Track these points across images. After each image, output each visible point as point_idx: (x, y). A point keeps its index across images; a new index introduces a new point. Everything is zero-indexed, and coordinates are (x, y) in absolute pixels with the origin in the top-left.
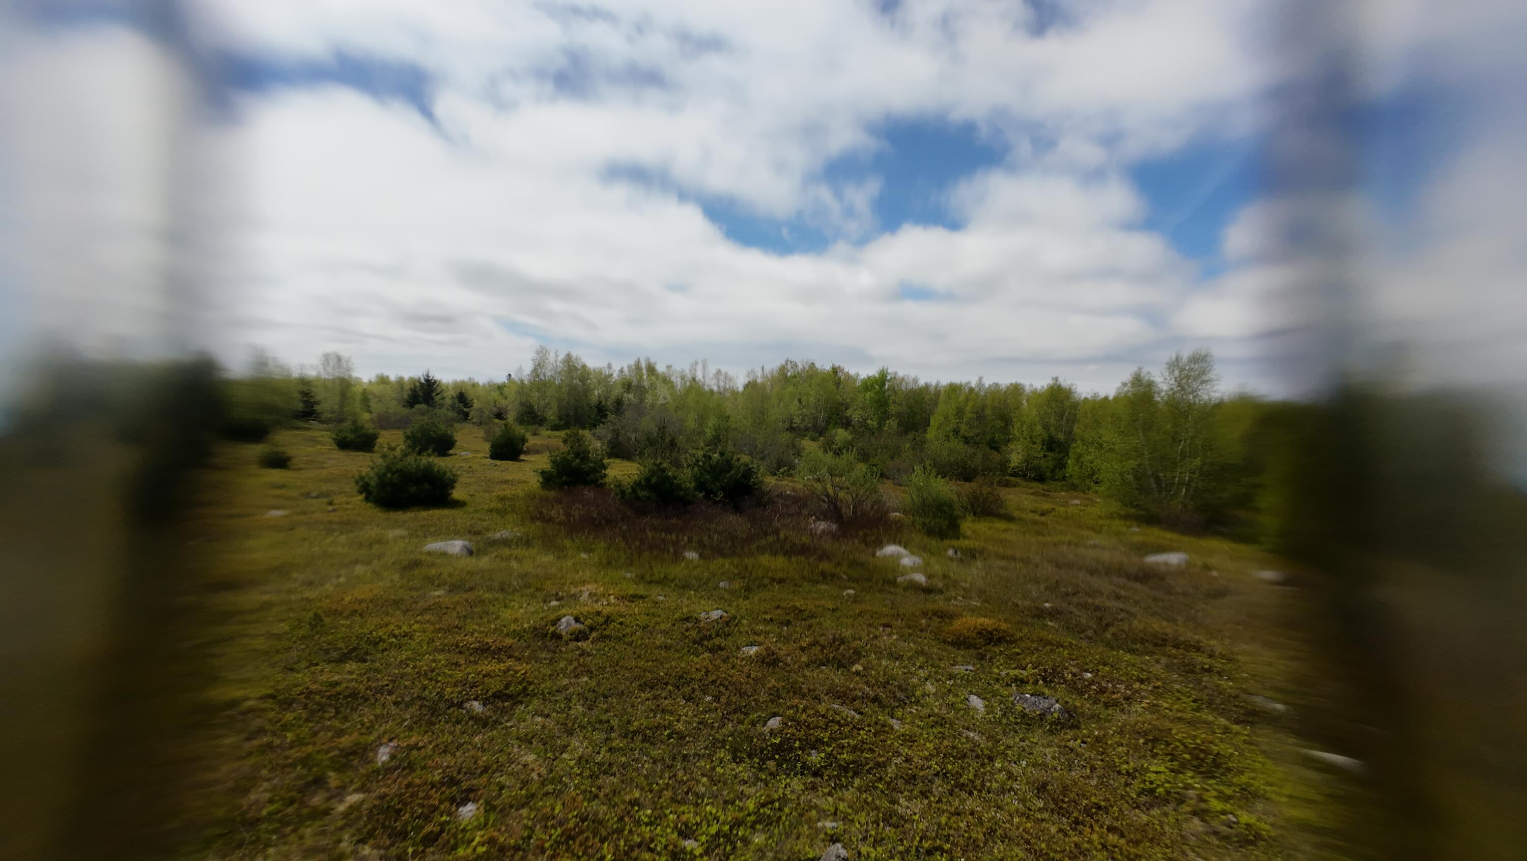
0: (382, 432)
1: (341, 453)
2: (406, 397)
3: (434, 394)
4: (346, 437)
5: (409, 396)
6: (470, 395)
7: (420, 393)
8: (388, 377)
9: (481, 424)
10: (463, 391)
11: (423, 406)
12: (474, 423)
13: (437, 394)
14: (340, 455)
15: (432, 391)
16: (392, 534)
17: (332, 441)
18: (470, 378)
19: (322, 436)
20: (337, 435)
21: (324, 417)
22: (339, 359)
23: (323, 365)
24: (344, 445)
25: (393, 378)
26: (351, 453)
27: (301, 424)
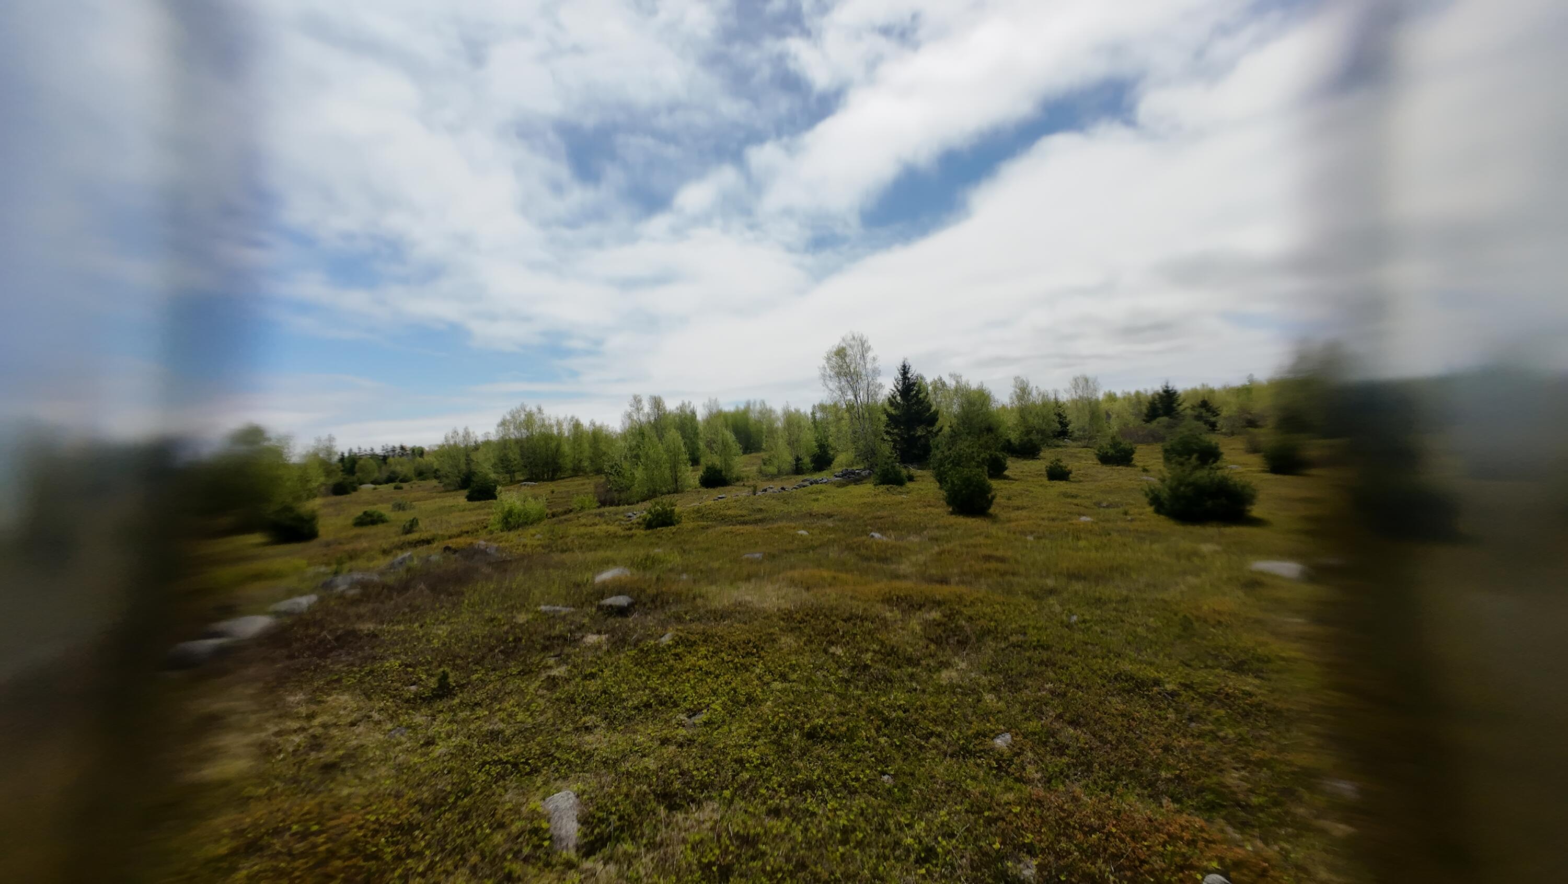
0: (1139, 446)
1: (1104, 467)
2: (1145, 410)
3: (1175, 405)
4: (1107, 453)
5: (1147, 409)
6: (1215, 404)
7: (1159, 406)
8: (1115, 394)
9: (1233, 434)
10: (1206, 399)
11: (1164, 419)
12: (1225, 434)
13: (1179, 405)
14: (1106, 469)
15: (1173, 403)
16: (1206, 548)
17: (1094, 457)
18: (1203, 385)
19: (1080, 452)
20: (1099, 451)
21: (1076, 434)
22: (1087, 380)
23: (1074, 388)
24: (1105, 459)
25: (1119, 394)
26: (1114, 467)
27: (1056, 442)
